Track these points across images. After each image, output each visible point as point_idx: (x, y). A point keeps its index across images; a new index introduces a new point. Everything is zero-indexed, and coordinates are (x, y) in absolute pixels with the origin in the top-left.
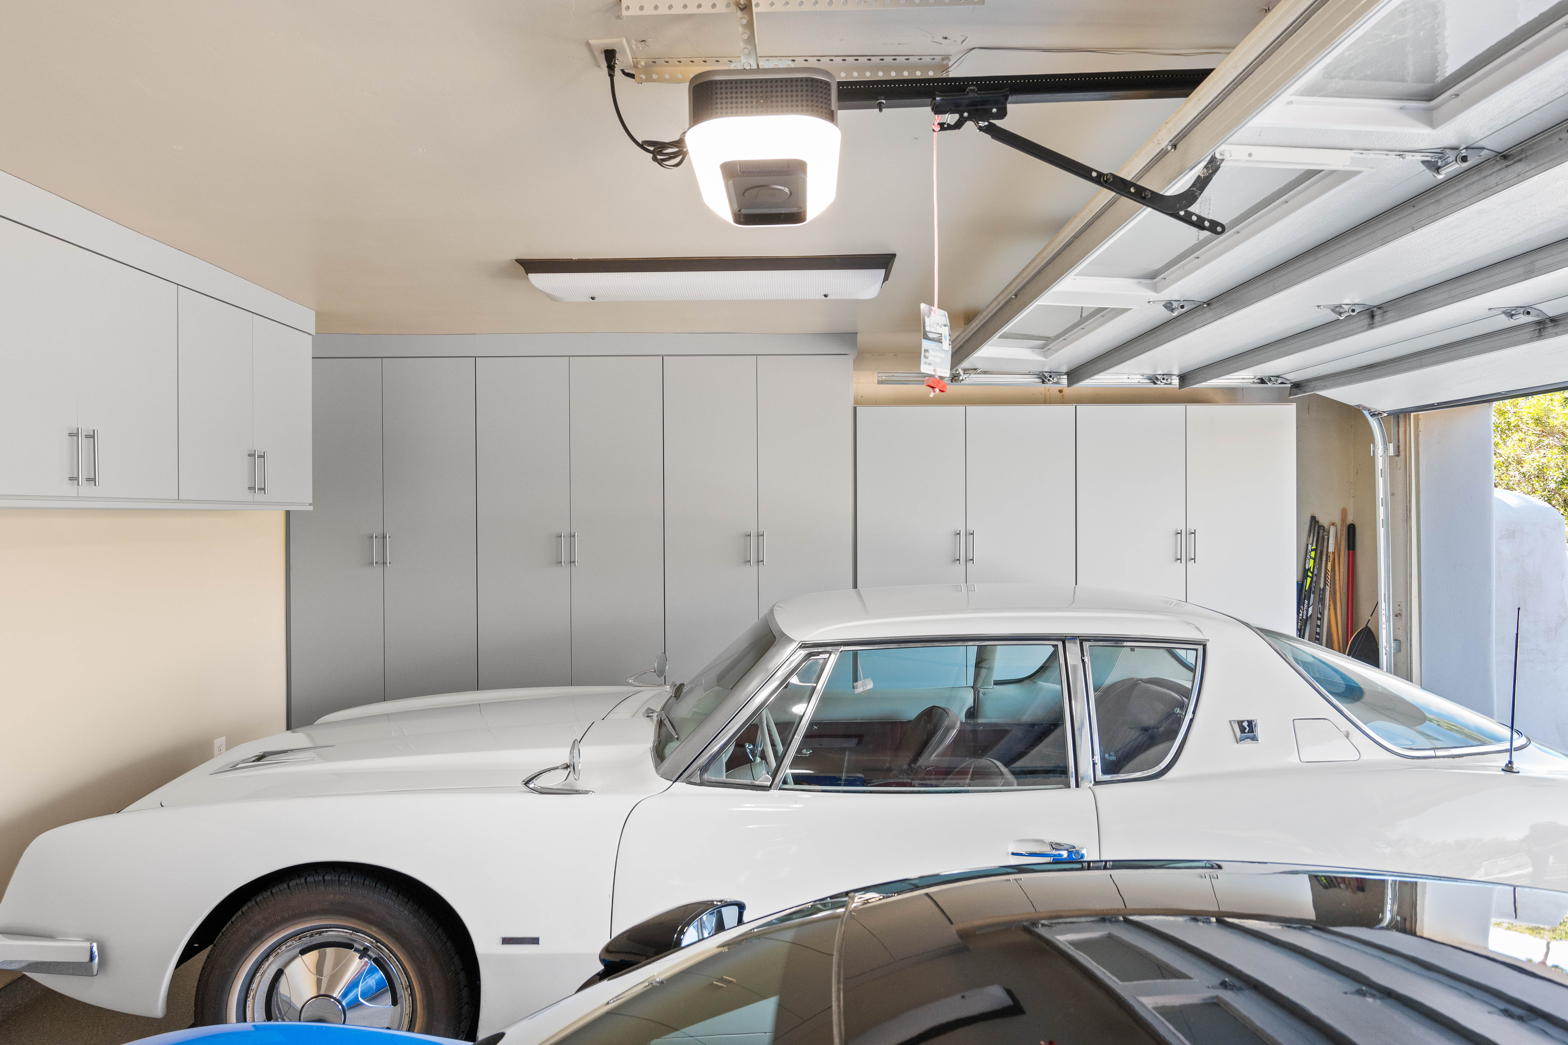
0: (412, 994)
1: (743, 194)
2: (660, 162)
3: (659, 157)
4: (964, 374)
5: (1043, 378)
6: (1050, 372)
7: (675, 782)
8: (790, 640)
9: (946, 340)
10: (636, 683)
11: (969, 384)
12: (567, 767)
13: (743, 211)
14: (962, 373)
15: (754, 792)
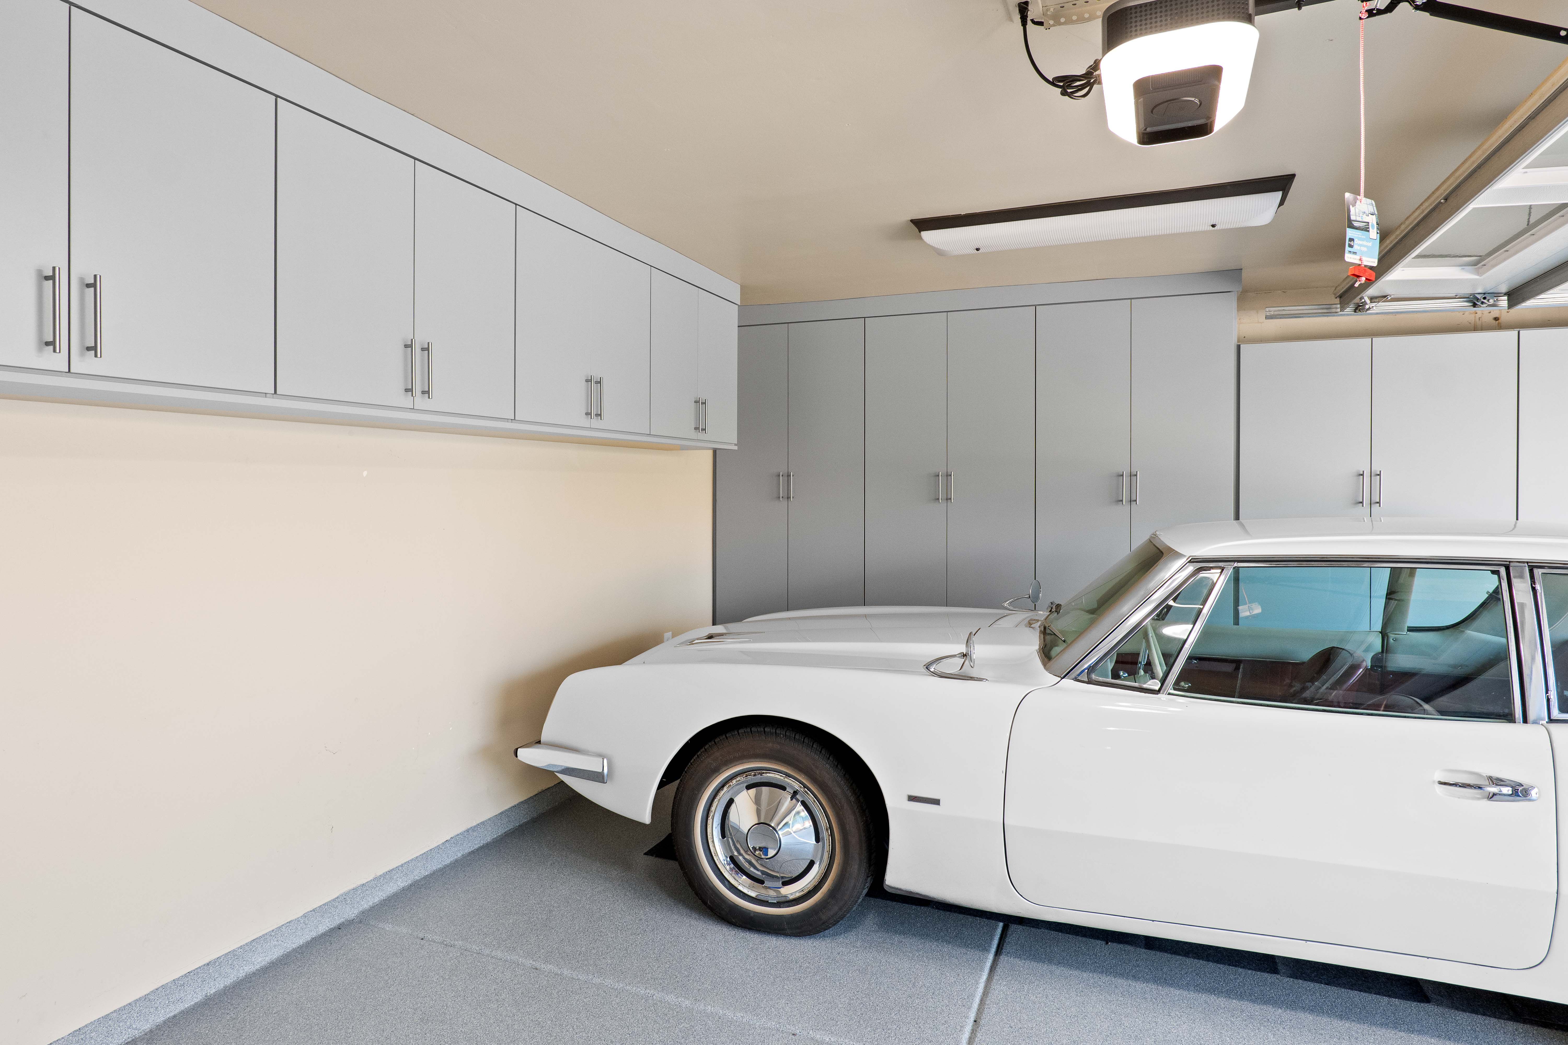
0: (832, 835)
1: (1152, 112)
2: (1070, 95)
3: (1069, 91)
4: (1371, 302)
5: (1474, 300)
6: (1484, 294)
7: (1064, 677)
8: (1178, 555)
9: (1373, 229)
10: (1011, 608)
11: (1377, 314)
12: (964, 655)
13: (1149, 130)
14: (1368, 301)
15: (1143, 694)
